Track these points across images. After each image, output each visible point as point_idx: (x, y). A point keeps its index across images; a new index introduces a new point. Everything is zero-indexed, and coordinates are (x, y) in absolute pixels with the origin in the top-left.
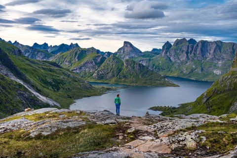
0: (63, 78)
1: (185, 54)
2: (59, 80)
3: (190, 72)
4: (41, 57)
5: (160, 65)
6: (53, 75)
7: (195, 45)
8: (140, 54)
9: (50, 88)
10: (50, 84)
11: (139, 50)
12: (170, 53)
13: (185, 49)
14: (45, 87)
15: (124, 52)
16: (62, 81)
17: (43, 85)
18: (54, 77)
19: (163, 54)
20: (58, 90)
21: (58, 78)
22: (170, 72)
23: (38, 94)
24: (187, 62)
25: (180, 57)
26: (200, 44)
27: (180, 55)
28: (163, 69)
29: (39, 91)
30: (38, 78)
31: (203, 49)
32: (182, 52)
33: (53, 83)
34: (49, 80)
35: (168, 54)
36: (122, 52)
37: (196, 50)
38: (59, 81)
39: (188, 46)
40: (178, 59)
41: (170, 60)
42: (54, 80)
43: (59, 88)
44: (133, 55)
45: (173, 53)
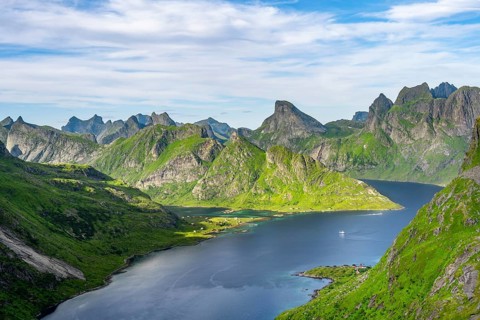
0: (107, 205)
1: (425, 124)
2: (96, 210)
3: (437, 169)
4: (73, 152)
5: (365, 153)
6: (80, 200)
7: (448, 101)
8: (317, 129)
9: (70, 231)
10: (71, 221)
11: (314, 120)
12: (387, 122)
13: (424, 111)
14: (56, 231)
15: (276, 126)
16: (103, 212)
17: (51, 225)
18: (82, 205)
19: (372, 127)
20: (90, 234)
21: (94, 206)
22: (390, 170)
23: (30, 251)
24: (429, 143)
25: (413, 131)
26: (461, 96)
27: (413, 126)
28: (372, 164)
29: (33, 243)
30: (40, 208)
31: (469, 109)
32: (419, 117)
33: (79, 219)
34: (70, 212)
35: (384, 126)
36: (272, 126)
37: (450, 112)
38: (94, 214)
39: (432, 103)
40: (409, 136)
41: (389, 140)
42: (82, 212)
43: (93, 230)
44: (299, 133)
45: (394, 123)
